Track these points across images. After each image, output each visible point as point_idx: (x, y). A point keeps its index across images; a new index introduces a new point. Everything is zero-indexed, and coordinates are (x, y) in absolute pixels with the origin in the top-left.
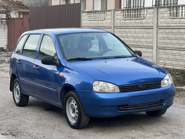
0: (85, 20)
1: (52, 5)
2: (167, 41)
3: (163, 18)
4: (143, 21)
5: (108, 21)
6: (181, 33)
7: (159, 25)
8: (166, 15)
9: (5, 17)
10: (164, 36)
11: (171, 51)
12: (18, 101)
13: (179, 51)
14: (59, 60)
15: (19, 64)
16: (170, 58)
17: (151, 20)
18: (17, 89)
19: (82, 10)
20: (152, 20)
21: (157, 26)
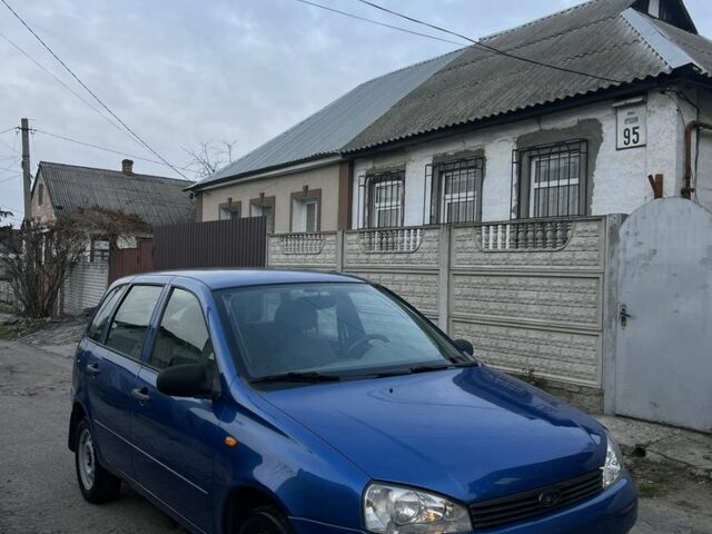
0: (275, 252)
1: (204, 220)
2: (475, 304)
3: (464, 250)
4: (413, 256)
5: (328, 256)
6: (511, 287)
7: (454, 265)
8: (471, 244)
9: (107, 248)
10: (466, 290)
11: (484, 329)
12: (88, 485)
13: (505, 329)
14: (222, 377)
15: (96, 374)
16: (483, 343)
17: (432, 256)
18: (88, 447)
19: (268, 232)
20: (436, 255)
21: (450, 270)
